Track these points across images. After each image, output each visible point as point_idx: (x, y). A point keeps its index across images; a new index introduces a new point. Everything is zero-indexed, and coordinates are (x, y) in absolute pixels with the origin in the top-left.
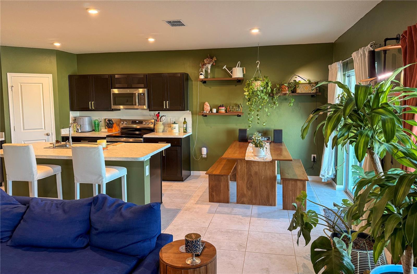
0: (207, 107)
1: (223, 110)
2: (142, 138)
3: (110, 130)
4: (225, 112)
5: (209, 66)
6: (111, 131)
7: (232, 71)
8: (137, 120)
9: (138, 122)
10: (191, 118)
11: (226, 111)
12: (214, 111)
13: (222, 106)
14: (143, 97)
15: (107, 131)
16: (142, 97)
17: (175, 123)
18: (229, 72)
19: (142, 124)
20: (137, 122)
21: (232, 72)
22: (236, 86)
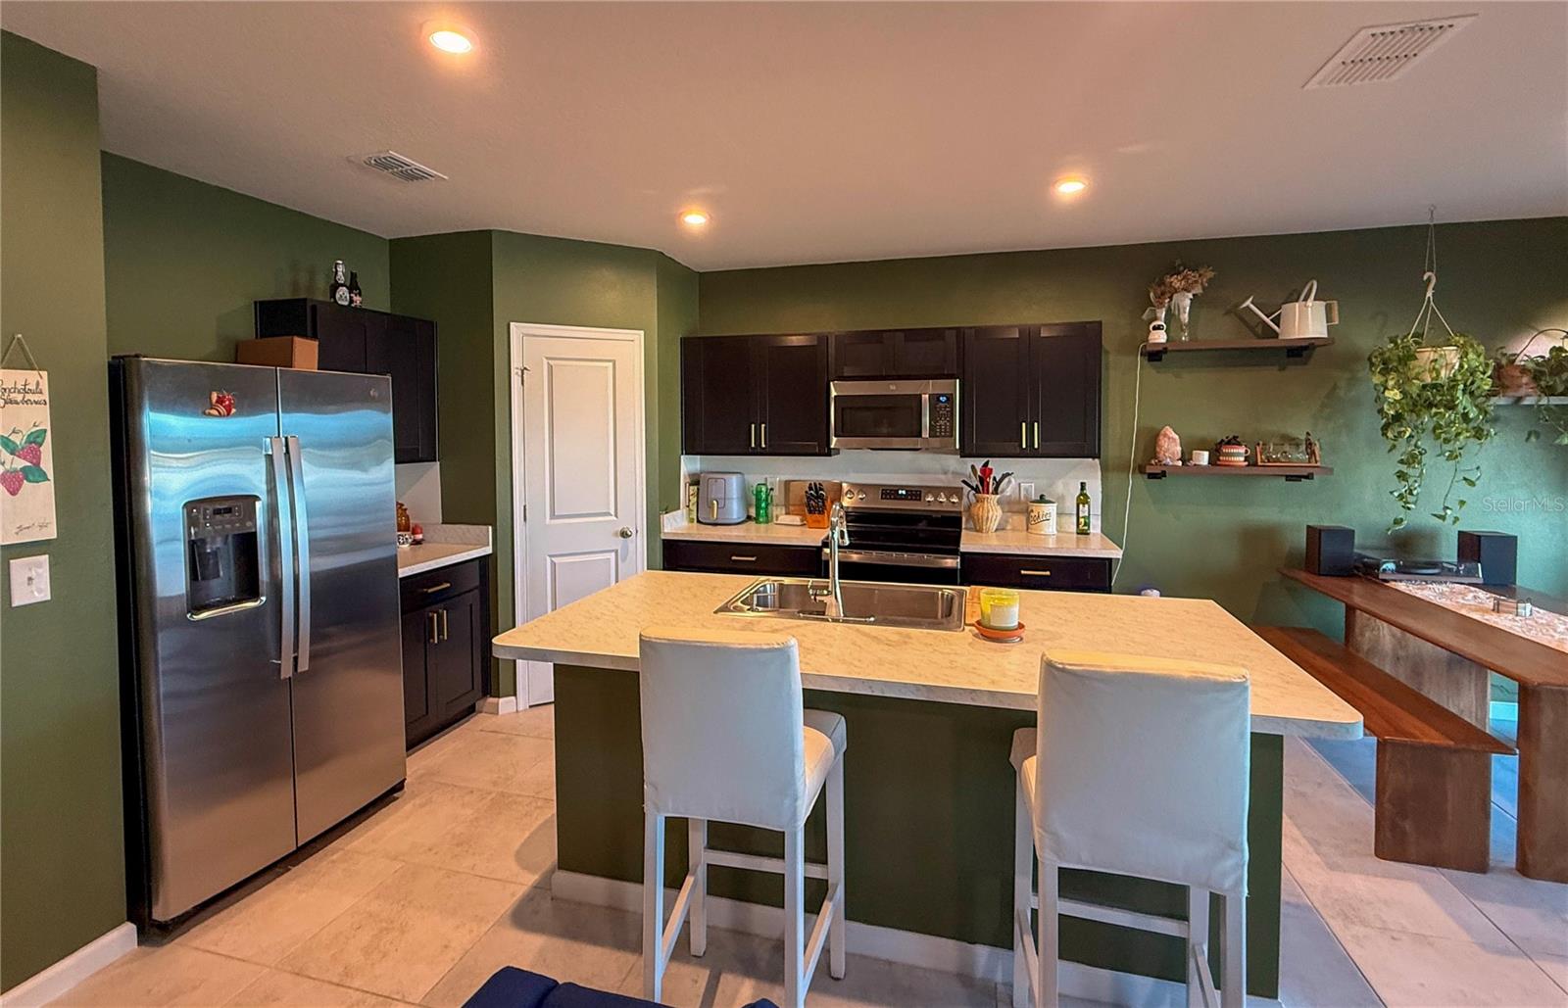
0: (1171, 447)
1: (1238, 456)
2: (955, 552)
3: (814, 521)
4: (1246, 463)
5: (1185, 301)
6: (819, 522)
7: (1279, 315)
8: (902, 487)
9: (904, 492)
10: (1100, 482)
11: (1251, 461)
12: (1203, 458)
13: (1234, 441)
14: (946, 407)
15: (799, 523)
16: (941, 407)
17: (1042, 500)
18: (1268, 320)
19: (920, 500)
20: (900, 492)
21: (1277, 321)
22: (1282, 368)
